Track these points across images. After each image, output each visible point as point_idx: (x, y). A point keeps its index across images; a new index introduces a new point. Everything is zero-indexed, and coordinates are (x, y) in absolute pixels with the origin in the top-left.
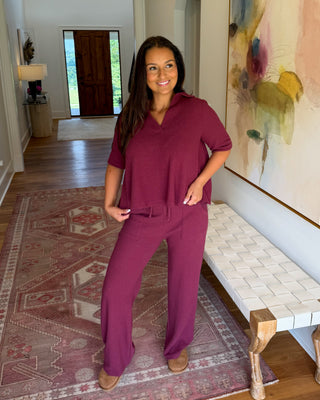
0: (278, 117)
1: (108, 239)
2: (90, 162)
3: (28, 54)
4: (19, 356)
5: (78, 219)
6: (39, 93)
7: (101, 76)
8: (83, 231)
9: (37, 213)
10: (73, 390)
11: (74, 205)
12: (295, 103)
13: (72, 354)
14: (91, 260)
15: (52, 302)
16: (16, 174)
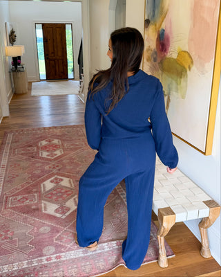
0: (176, 80)
1: (64, 161)
2: (53, 110)
3: (12, 38)
4: (6, 238)
5: (45, 148)
6: (19, 64)
7: (60, 54)
8: (48, 155)
9: (18, 144)
10: (41, 261)
11: (42, 138)
12: (188, 72)
13: (40, 237)
14: (53, 174)
15: (27, 202)
16: (4, 118)
